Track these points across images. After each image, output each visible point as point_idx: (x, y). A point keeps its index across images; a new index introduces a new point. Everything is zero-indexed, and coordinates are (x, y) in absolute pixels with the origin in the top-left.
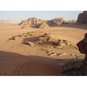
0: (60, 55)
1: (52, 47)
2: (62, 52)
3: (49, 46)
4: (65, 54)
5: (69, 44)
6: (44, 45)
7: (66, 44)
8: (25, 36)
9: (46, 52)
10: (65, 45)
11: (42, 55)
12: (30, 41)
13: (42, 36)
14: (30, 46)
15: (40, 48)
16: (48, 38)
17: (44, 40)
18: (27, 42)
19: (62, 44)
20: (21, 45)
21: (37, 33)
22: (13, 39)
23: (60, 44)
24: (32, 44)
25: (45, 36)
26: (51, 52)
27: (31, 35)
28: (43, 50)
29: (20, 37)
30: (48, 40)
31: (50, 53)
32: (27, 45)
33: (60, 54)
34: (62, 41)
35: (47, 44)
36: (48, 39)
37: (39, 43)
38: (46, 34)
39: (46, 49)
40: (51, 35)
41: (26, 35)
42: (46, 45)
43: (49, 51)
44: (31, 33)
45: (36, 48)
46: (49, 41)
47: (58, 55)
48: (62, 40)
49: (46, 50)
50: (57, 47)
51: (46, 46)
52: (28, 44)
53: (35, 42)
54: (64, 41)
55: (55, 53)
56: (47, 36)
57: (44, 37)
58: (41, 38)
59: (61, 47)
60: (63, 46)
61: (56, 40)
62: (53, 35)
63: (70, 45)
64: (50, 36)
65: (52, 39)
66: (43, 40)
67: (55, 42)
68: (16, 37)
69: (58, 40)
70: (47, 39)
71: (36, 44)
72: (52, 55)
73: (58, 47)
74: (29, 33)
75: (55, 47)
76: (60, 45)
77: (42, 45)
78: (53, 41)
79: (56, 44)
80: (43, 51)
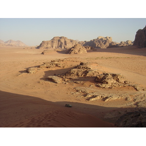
0: (107, 100)
1: (93, 85)
2: (111, 94)
3: (87, 83)
4: (115, 98)
5: (122, 81)
6: (79, 82)
7: (118, 80)
8: (47, 67)
9: (83, 94)
10: (115, 82)
11: (76, 100)
12: (55, 75)
13: (76, 67)
14: (56, 84)
15: (72, 87)
16: (86, 69)
17: (80, 74)
18: (50, 77)
19: (110, 80)
20: (39, 82)
21: (68, 62)
22: (27, 71)
23: (106, 80)
24: (58, 80)
25: (82, 66)
26: (92, 94)
27: (57, 65)
28: (77, 91)
29: (39, 68)
30: (86, 74)
31: (90, 96)
32: (49, 82)
33: (107, 98)
34: (110, 76)
35: (84, 80)
36: (86, 72)
37: (70, 79)
38: (82, 64)
39: (83, 88)
40: (91, 66)
41: (49, 65)
42: (82, 82)
43: (88, 92)
44: (56, 63)
45: (65, 88)
46: (88, 75)
47: (104, 99)
48: (109, 74)
49: (83, 90)
50: (101, 86)
51: (83, 84)
52: (51, 80)
53: (64, 77)
54: (114, 75)
55: (98, 97)
56: (84, 66)
57: (79, 68)
58: (74, 70)
59: (108, 86)
60: (112, 84)
61: (100, 74)
62: (94, 64)
63: (125, 82)
64: (88, 66)
65: (93, 72)
66: (77, 74)
67: (98, 77)
68: (32, 68)
69: (104, 74)
70: (84, 72)
71: (65, 81)
72: (93, 99)
73: (104, 85)
74: (54, 61)
75: (98, 86)
76: (107, 83)
77: (75, 83)
78: (95, 75)
79: (99, 81)
80: (77, 93)
